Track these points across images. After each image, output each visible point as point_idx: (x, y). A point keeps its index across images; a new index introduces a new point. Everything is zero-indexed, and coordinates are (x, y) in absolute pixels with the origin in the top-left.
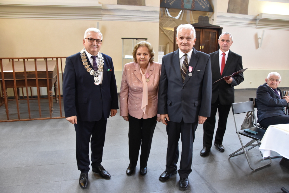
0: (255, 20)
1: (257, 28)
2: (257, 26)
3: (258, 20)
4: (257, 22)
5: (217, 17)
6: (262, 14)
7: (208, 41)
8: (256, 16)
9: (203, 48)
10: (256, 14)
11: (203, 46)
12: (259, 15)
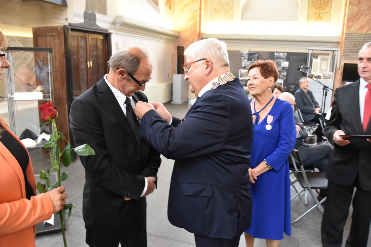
0: (114, 23)
1: (117, 34)
2: (118, 32)
3: (118, 23)
4: (118, 26)
5: (75, 14)
6: (122, 16)
7: (96, 53)
8: (115, 19)
9: (91, 66)
10: (115, 16)
11: (91, 62)
12: (117, 17)
